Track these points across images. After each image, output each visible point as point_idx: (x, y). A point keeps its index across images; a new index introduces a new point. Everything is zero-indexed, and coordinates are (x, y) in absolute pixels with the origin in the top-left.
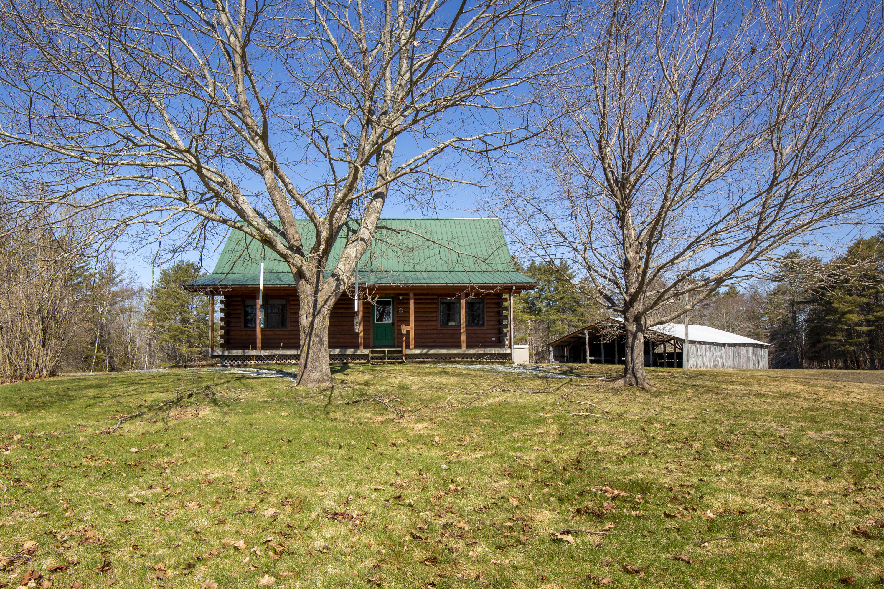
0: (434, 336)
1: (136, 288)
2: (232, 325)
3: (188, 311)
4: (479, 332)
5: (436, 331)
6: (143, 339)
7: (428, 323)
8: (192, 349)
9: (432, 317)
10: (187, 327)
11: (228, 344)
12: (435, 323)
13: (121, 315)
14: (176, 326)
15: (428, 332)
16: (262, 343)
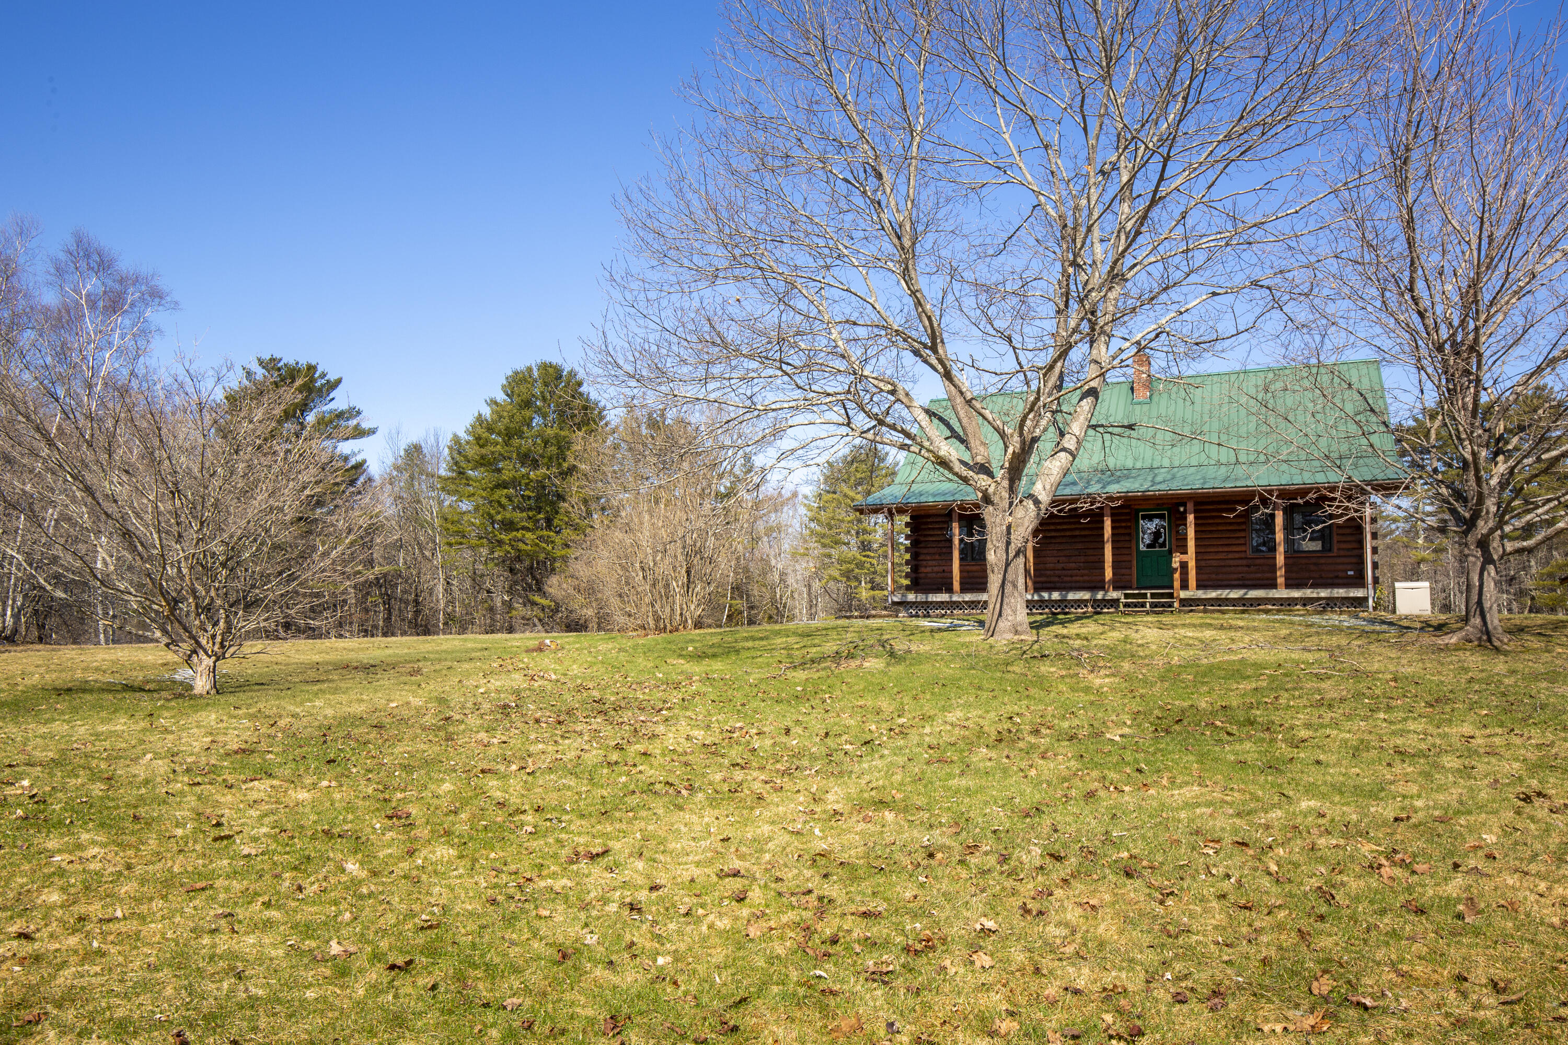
0: (1240, 569)
1: (786, 493)
2: (921, 557)
3: (868, 528)
4: (1322, 561)
5: (1245, 562)
6: (799, 577)
7: (1230, 549)
8: (877, 592)
9: (1238, 538)
10: (868, 556)
11: (917, 584)
12: (1243, 548)
13: (765, 539)
14: (850, 555)
15: (1231, 563)
16: (962, 583)
